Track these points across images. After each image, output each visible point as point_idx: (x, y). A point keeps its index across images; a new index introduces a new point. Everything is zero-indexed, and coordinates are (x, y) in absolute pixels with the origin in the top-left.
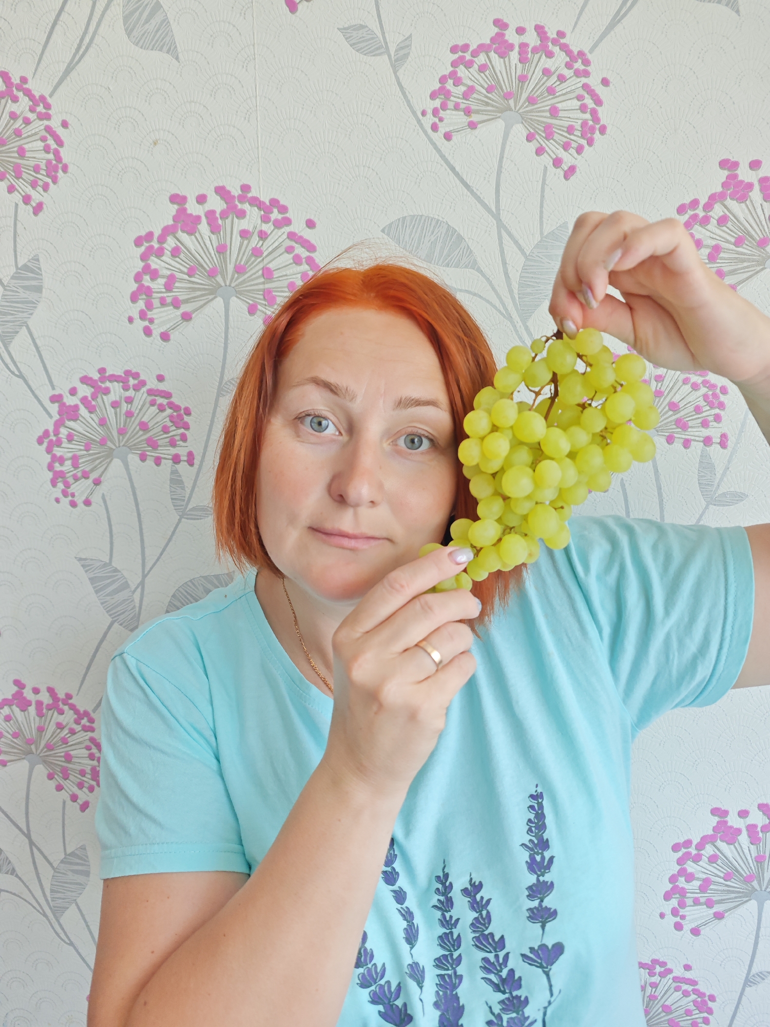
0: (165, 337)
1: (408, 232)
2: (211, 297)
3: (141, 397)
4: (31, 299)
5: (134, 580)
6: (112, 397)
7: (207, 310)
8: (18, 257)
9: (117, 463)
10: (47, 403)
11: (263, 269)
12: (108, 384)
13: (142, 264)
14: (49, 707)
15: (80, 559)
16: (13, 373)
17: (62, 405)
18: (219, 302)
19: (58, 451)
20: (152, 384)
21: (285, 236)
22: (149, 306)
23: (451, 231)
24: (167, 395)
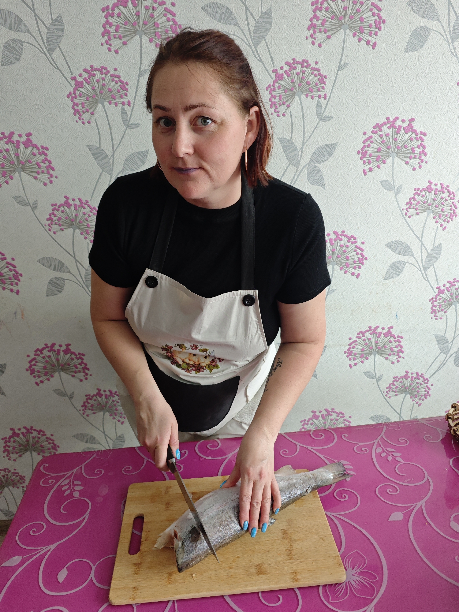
0: (117, 52)
1: (212, 9)
2: (134, 35)
3: (108, 78)
4: (59, 34)
5: (110, 154)
6: (97, 77)
7: (133, 40)
8: (52, 15)
9: (100, 105)
10: (70, 80)
11: (154, 22)
12: (95, 72)
13: (105, 20)
14: (79, 207)
15: (88, 146)
16: (54, 67)
17: (76, 81)
18: (138, 37)
19: (76, 101)
20: (112, 72)
21: (163, 9)
22: (109, 39)
23: (228, 9)
24: (118, 77)
